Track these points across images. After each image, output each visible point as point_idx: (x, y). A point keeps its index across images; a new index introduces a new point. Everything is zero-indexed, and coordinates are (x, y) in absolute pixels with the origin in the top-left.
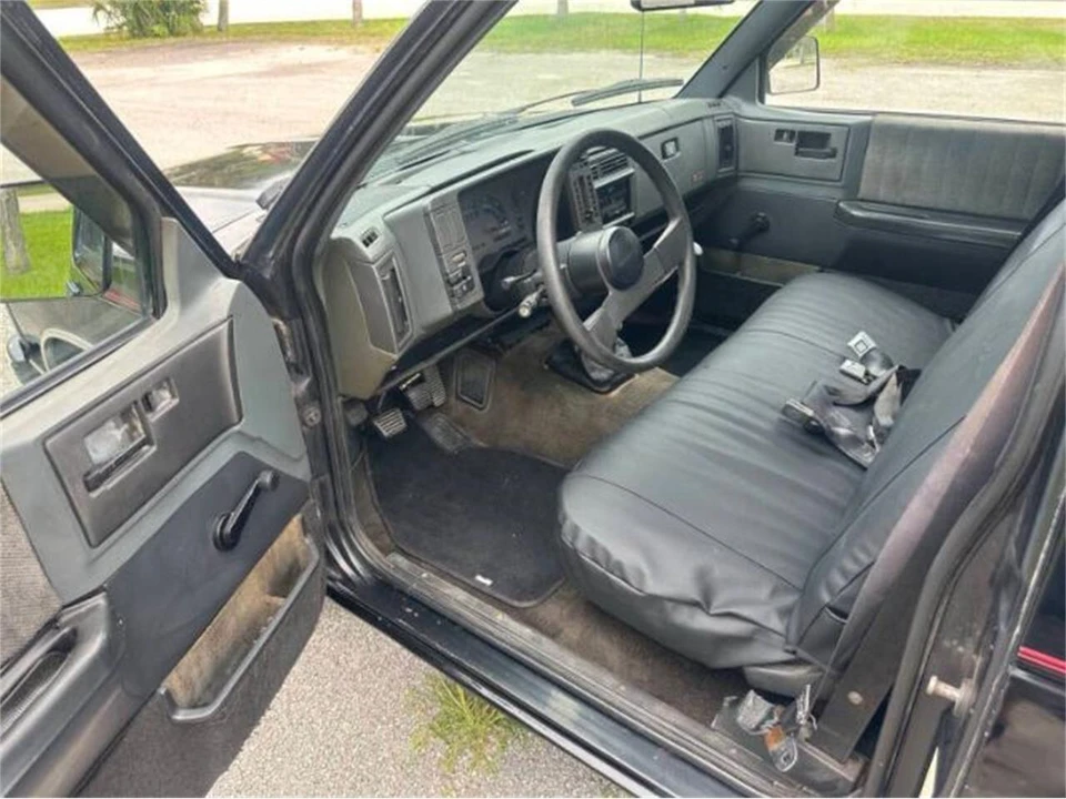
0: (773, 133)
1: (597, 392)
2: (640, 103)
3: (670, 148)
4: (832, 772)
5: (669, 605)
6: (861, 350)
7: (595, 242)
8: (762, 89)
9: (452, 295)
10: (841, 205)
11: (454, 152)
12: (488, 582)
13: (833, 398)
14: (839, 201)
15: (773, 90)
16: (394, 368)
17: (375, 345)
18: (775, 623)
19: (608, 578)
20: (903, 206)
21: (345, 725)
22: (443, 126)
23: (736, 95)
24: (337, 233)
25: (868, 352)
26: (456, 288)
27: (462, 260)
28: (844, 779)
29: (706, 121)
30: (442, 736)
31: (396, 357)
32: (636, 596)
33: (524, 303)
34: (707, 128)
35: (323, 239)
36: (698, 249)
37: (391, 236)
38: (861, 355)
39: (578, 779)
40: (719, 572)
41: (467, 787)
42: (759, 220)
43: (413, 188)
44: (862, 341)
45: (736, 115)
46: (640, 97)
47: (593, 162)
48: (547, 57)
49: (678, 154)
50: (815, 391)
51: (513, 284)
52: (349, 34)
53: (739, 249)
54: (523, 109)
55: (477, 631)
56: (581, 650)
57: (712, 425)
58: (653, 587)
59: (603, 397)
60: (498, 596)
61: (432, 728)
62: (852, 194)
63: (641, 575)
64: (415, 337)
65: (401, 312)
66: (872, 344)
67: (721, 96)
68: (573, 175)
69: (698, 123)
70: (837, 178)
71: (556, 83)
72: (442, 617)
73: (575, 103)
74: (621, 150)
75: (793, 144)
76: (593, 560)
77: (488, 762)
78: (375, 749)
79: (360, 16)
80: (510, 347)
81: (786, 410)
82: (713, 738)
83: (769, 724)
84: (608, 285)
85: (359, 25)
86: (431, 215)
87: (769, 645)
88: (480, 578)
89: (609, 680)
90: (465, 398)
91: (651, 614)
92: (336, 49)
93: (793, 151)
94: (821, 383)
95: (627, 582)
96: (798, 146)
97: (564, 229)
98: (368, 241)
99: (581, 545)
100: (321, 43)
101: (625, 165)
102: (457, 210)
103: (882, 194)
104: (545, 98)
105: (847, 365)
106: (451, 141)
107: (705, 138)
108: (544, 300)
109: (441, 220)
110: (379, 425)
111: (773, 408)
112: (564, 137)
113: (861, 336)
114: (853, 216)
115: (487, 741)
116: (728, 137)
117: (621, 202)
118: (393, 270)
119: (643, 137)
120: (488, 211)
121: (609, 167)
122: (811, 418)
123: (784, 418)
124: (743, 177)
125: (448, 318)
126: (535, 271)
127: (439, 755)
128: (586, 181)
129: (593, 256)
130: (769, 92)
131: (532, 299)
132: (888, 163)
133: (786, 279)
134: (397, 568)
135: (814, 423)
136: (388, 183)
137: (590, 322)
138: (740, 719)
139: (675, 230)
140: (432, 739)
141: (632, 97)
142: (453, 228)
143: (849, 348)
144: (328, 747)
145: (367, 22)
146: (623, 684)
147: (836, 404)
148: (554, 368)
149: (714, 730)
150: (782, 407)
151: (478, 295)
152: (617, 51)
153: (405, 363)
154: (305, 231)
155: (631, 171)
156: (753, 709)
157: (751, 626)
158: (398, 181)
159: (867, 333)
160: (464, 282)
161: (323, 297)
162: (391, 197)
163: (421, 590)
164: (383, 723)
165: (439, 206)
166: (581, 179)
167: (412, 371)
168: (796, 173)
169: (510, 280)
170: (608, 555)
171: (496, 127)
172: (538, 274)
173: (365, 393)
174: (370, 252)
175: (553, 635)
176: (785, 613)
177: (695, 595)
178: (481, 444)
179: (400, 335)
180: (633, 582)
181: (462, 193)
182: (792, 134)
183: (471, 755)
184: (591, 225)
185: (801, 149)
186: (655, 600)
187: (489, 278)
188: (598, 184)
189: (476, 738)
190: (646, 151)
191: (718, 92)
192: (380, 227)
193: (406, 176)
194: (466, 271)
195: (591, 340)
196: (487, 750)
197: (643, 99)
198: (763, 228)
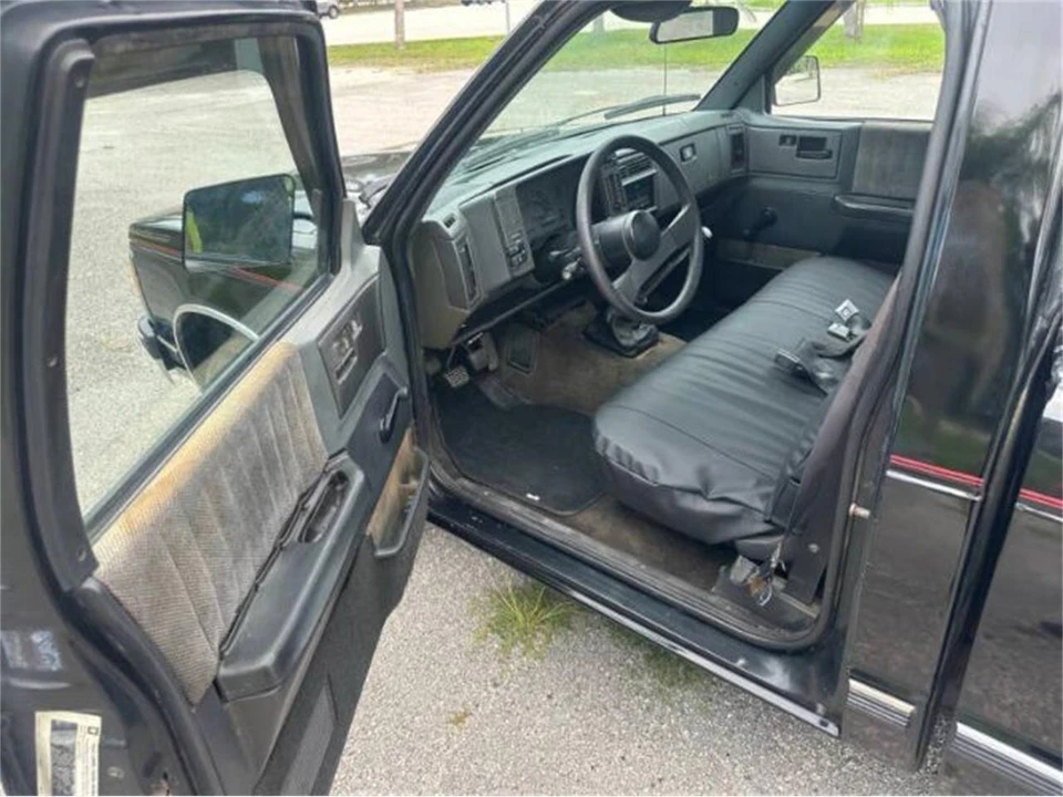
0: (778, 139)
1: (627, 356)
2: (664, 115)
3: (688, 153)
4: (801, 612)
5: (677, 493)
6: (846, 315)
7: (622, 223)
8: (768, 101)
9: (511, 264)
10: (837, 198)
11: (509, 158)
12: (537, 498)
13: (818, 351)
14: (835, 195)
15: (779, 101)
16: (463, 326)
17: (453, 304)
18: (759, 505)
19: (631, 477)
20: (889, 198)
21: (419, 625)
22: (500, 138)
23: (746, 107)
24: (426, 218)
25: (852, 317)
26: (514, 259)
27: (518, 238)
28: (810, 617)
29: (718, 130)
30: (499, 632)
31: (468, 312)
32: (651, 487)
33: (567, 268)
34: (720, 136)
35: (417, 222)
36: (707, 232)
37: (465, 221)
38: (845, 319)
39: (610, 664)
40: (714, 469)
41: (519, 669)
42: (767, 213)
43: (478, 186)
44: (847, 308)
45: (746, 124)
46: (664, 110)
47: (623, 164)
48: (583, 74)
49: (695, 158)
50: (803, 345)
51: (558, 257)
52: (393, 57)
53: (751, 239)
54: (563, 123)
55: (529, 531)
56: (611, 542)
57: (713, 370)
58: (665, 479)
59: (631, 360)
60: (546, 507)
61: (489, 626)
62: (845, 187)
63: (655, 471)
64: (482, 299)
65: (472, 278)
66: (855, 310)
67: (734, 107)
68: (606, 173)
69: (713, 132)
70: (833, 174)
71: (592, 98)
72: (502, 523)
73: (607, 116)
74: (646, 153)
75: (795, 147)
76: (620, 463)
77: (536, 652)
78: (444, 640)
79: (402, 38)
80: (552, 321)
81: (778, 359)
82: (713, 599)
83: (753, 576)
84: (632, 256)
85: (402, 48)
86: (497, 204)
87: (755, 521)
88: (530, 496)
89: (633, 561)
90: (515, 364)
91: (663, 502)
92: (381, 71)
93: (794, 153)
94: (808, 339)
95: (644, 477)
96: (798, 150)
97: (598, 214)
98: (449, 223)
99: (610, 453)
100: (366, 65)
101: (648, 167)
102: (515, 199)
103: (872, 187)
104: (582, 113)
105: (834, 328)
106: (505, 150)
107: (718, 145)
108: (582, 269)
109: (503, 208)
110: (449, 379)
111: (769, 359)
112: (594, 145)
113: (847, 303)
114: (847, 208)
115: (535, 636)
116: (739, 143)
117: (646, 197)
118: (466, 247)
119: (662, 144)
120: (536, 203)
121: (636, 168)
122: (797, 365)
123: (777, 366)
124: (754, 177)
125: (507, 284)
126: (574, 247)
127: (496, 646)
128: (615, 178)
129: (620, 233)
130: (776, 104)
131: (573, 265)
132: (876, 161)
133: (788, 264)
134: (464, 488)
135: (800, 368)
136: (458, 183)
137: (617, 283)
138: (732, 577)
139: (686, 214)
140: (489, 634)
141: (658, 110)
142: (512, 215)
143: (837, 314)
144: (406, 640)
145: (409, 45)
146: (643, 563)
147: (821, 356)
148: (589, 337)
149: (713, 594)
150: (773, 356)
151: (530, 265)
152: (651, 66)
153: (473, 321)
154: (404, 217)
155: (654, 171)
156: (742, 570)
157: (740, 507)
158: (466, 181)
159: (851, 300)
160: (519, 255)
161: (412, 269)
162: (464, 192)
163: (484, 504)
164: (450, 623)
165: (500, 196)
166: (611, 177)
167: (477, 330)
168: (797, 172)
169: (555, 253)
170: (630, 459)
171: (541, 138)
172: (578, 249)
173: (442, 344)
174: (451, 231)
175: (589, 532)
176: (765, 497)
177: (696, 485)
178: (528, 402)
179: (472, 296)
180: (649, 476)
181: (519, 187)
182: (794, 138)
183: (522, 646)
184: (618, 211)
185: (802, 152)
186: (667, 490)
187: (539, 252)
188: (625, 182)
189: (526, 634)
190: (666, 156)
191: (730, 104)
192: (457, 214)
193: (472, 177)
194: (521, 247)
195: (618, 297)
196: (535, 643)
197: (668, 112)
198: (771, 221)
